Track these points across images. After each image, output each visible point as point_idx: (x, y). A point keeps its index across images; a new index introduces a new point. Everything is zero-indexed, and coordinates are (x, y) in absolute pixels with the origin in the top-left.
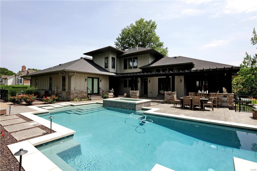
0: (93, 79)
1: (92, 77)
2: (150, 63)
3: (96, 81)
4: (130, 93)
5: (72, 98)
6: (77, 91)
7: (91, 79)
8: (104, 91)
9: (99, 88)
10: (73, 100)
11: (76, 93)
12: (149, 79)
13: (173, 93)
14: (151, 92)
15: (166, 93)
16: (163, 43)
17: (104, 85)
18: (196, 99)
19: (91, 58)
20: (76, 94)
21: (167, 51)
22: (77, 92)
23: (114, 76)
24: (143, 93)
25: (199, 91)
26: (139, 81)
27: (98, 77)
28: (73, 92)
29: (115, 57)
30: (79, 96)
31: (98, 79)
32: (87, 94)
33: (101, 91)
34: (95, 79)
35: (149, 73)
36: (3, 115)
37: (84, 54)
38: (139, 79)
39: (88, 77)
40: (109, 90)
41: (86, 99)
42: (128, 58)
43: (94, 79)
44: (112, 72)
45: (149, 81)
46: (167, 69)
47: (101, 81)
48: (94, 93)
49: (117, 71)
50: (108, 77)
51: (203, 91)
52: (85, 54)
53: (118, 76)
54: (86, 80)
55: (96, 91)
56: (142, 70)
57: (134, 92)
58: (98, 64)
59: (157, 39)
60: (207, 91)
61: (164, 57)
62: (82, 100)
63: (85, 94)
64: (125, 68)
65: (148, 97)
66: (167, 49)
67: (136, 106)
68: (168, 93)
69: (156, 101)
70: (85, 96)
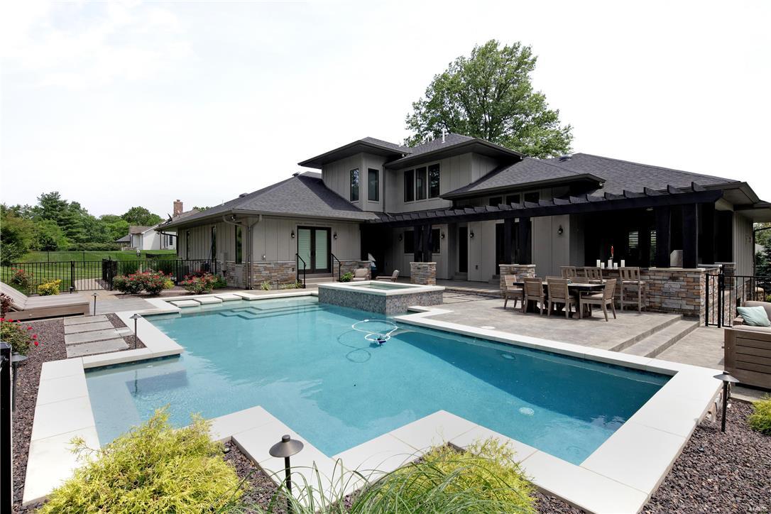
0: (313, 231)
1: (312, 226)
2: (473, 180)
3: (321, 237)
4: (412, 270)
5: (256, 282)
6: (270, 264)
7: (308, 231)
8: (347, 264)
9: (330, 256)
10: (257, 287)
11: (266, 269)
12: (471, 227)
13: (522, 269)
14: (477, 266)
15: (504, 268)
16: (558, 111)
17: (346, 247)
18: (558, 286)
19: (317, 172)
20: (268, 272)
21: (568, 138)
22: (269, 266)
23: (372, 222)
24: (458, 270)
25: (598, 261)
26: (444, 236)
27: (329, 227)
28: (259, 265)
29: (378, 166)
30: (276, 276)
31: (329, 230)
32: (295, 272)
33: (336, 265)
35: (468, 211)
36: (83, 314)
37: (299, 164)
38: (444, 230)
39: (299, 227)
40: (360, 260)
41: (294, 285)
42: (414, 168)
43: (317, 231)
44: (368, 210)
45: (472, 234)
46: (520, 197)
47: (335, 236)
48: (317, 268)
49: (384, 208)
50: (357, 226)
51: (610, 262)
52: (303, 164)
53: (386, 220)
54: (293, 234)
55: (321, 263)
56: (451, 202)
57: (420, 266)
58: (334, 189)
59: (538, 101)
60: (623, 262)
61: (521, 160)
62: (283, 287)
63: (290, 272)
64: (409, 197)
65: (469, 280)
66: (570, 131)
68: (510, 267)
69: (478, 292)
70: (290, 276)
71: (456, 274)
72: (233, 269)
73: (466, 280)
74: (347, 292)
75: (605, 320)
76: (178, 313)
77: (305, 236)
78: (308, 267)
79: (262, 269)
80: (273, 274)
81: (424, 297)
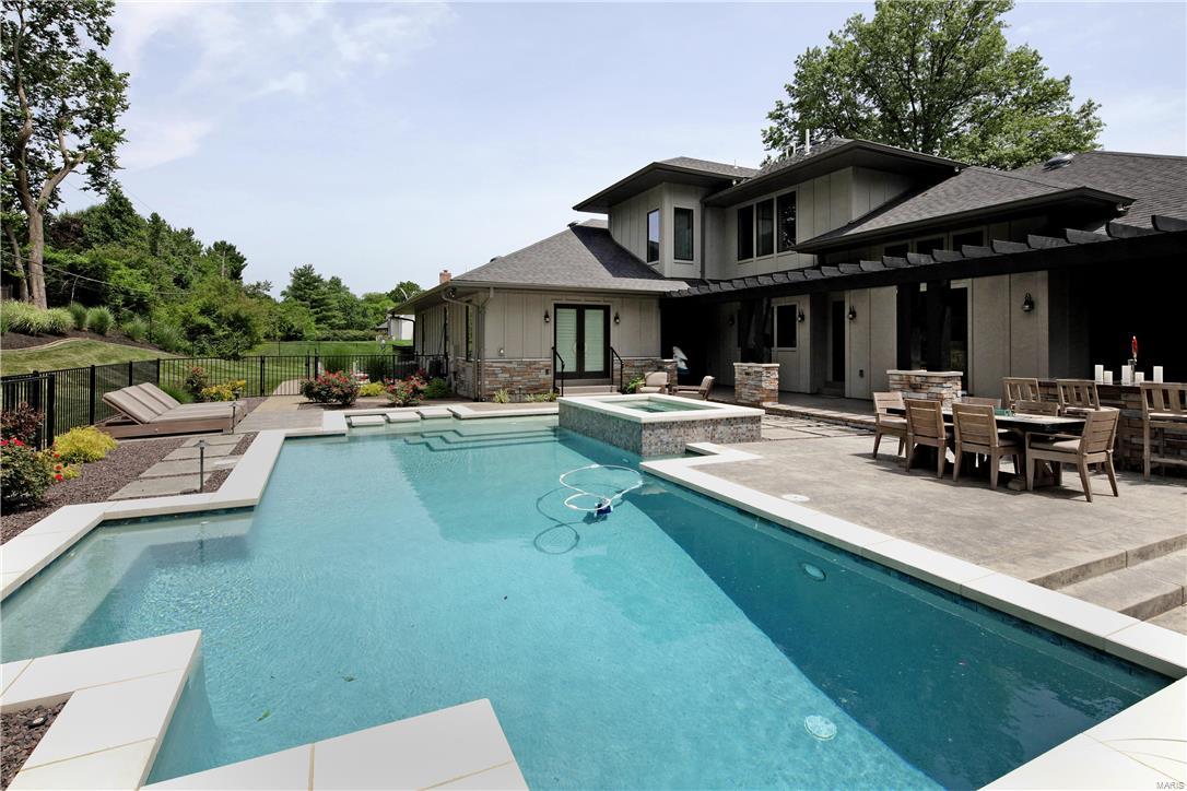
0: (581, 311)
1: (580, 304)
3: (594, 321)
4: (737, 376)
5: (489, 390)
6: (511, 362)
7: (573, 312)
8: (636, 364)
9: (608, 351)
10: (490, 398)
11: (504, 370)
12: (851, 299)
13: (933, 380)
14: (861, 372)
15: (897, 378)
16: (1068, 80)
17: (635, 336)
19: (600, 219)
20: (507, 375)
21: (1089, 126)
22: (509, 366)
23: (674, 296)
24: (830, 378)
25: (1099, 368)
26: (803, 317)
27: (605, 303)
28: (495, 365)
29: (692, 204)
30: (519, 381)
31: (607, 310)
32: (551, 376)
33: (617, 366)
34: (589, 313)
35: (847, 269)
36: (221, 431)
37: (574, 208)
38: (804, 306)
39: (557, 306)
40: (659, 359)
41: (547, 397)
42: (753, 202)
43: (587, 311)
44: (674, 277)
45: (853, 313)
46: (945, 241)
47: (617, 318)
48: (586, 370)
49: (703, 272)
50: (655, 303)
51: (1126, 370)
52: (579, 208)
53: (704, 290)
54: (547, 316)
55: (594, 362)
56: (816, 256)
57: (750, 370)
58: (625, 244)
59: (1026, 65)
60: (1158, 371)
61: (957, 174)
62: (528, 398)
63: (542, 375)
64: (745, 253)
65: (846, 396)
66: (1095, 114)
67: (646, 433)
68: (909, 376)
69: (849, 420)
70: (542, 382)
71: (827, 384)
72: (464, 370)
73: (842, 396)
74: (592, 412)
75: (1084, 498)
76: (344, 435)
77: (568, 319)
78: (571, 367)
79: (498, 370)
80: (514, 378)
81: (721, 428)
